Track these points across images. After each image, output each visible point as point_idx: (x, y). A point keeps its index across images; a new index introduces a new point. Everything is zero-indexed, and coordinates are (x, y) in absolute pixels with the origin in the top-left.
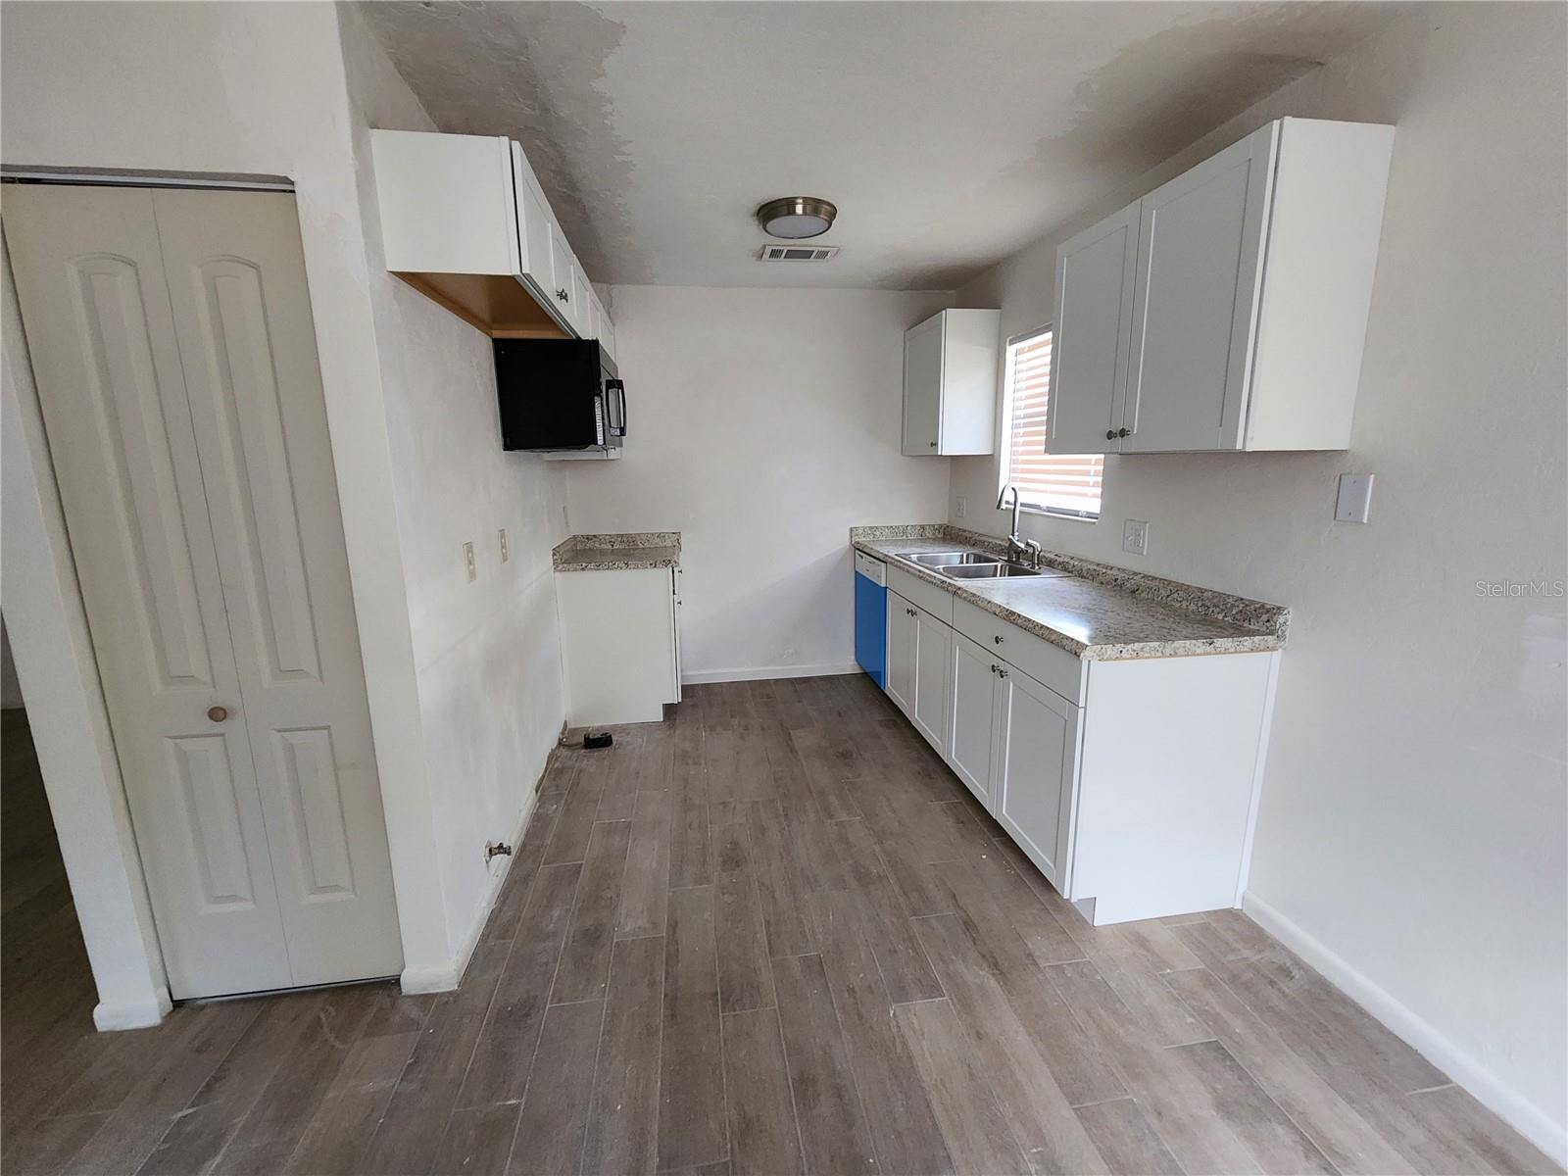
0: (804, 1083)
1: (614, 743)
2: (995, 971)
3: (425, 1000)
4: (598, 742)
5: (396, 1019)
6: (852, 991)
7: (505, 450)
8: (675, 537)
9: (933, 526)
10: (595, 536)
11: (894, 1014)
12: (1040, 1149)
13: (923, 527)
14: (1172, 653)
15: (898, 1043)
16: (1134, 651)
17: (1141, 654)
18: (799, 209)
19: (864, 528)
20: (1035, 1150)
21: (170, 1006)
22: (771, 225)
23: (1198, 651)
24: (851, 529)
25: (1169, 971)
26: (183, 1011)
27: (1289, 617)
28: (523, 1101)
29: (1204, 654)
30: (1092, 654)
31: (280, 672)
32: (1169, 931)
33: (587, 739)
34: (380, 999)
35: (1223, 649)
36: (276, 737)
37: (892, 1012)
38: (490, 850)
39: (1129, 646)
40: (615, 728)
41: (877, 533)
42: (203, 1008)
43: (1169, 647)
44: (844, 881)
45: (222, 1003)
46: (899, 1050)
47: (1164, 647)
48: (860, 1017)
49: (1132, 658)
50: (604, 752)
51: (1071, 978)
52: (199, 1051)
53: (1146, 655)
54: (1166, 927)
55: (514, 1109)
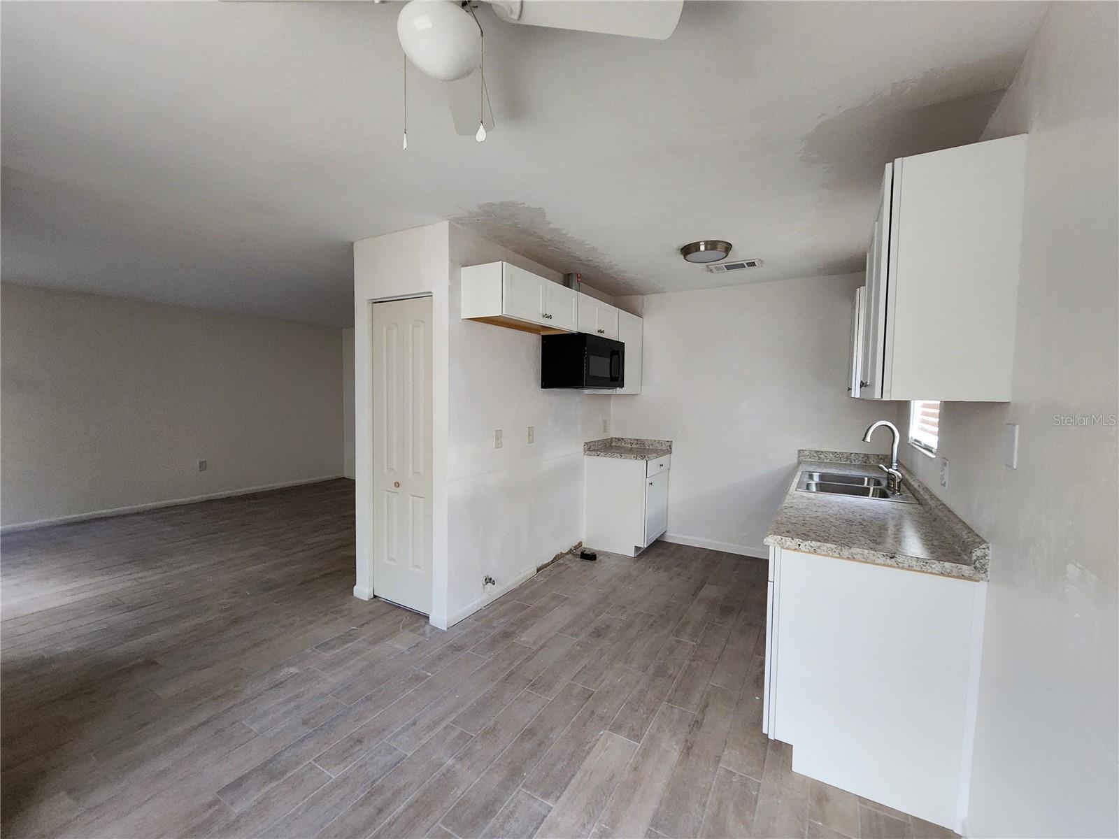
0: (530, 732)
1: (598, 560)
2: (685, 751)
3: (434, 628)
4: (589, 557)
5: (421, 630)
6: (593, 713)
7: (543, 387)
8: (669, 444)
9: (878, 455)
10: (622, 439)
11: (602, 735)
12: (608, 827)
13: (867, 456)
14: (850, 557)
15: (588, 746)
16: (811, 547)
17: (819, 551)
18: (702, 248)
19: (810, 451)
20: (604, 826)
21: (373, 596)
22: (689, 257)
23: (878, 561)
24: (799, 451)
25: (820, 824)
26: (375, 600)
27: (989, 552)
28: (432, 676)
29: (884, 565)
30: (773, 541)
31: (414, 472)
32: (858, 809)
33: (582, 553)
34: (422, 622)
35: (906, 566)
36: (411, 497)
37: (602, 733)
38: (486, 579)
39: (807, 543)
40: (599, 551)
41: (822, 456)
42: (380, 601)
43: (846, 552)
44: (647, 668)
45: (384, 602)
46: (587, 748)
47: (841, 550)
48: (584, 725)
49: (809, 552)
50: (589, 563)
51: (732, 782)
52: (370, 613)
53: (823, 553)
54: (859, 804)
55: (427, 676)
